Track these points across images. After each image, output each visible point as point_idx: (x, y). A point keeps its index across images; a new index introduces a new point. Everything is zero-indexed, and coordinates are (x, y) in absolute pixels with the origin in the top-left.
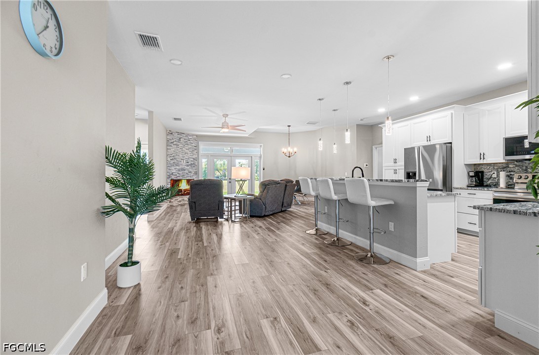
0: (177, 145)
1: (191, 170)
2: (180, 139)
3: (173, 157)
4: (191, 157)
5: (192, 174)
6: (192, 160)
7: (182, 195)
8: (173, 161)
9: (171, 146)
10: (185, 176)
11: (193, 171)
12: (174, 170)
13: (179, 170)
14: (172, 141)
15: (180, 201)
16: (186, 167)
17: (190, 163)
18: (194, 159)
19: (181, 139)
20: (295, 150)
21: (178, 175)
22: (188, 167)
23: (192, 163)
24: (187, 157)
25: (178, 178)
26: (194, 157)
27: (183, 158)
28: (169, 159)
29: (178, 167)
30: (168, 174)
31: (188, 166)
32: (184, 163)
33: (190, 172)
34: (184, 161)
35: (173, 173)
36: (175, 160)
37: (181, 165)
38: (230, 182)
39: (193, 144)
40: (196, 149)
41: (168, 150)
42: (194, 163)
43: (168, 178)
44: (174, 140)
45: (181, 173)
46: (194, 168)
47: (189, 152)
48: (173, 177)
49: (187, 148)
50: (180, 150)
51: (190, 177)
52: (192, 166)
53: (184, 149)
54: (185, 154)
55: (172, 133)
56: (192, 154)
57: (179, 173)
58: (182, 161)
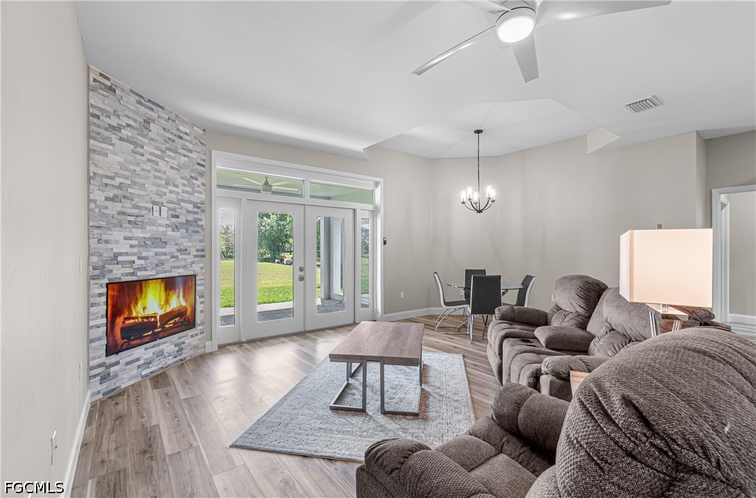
0: (135, 144)
1: (186, 243)
2: (147, 122)
3: (120, 187)
4: (186, 196)
5: (190, 258)
6: (190, 207)
7: (155, 337)
8: (118, 207)
9: (105, 140)
10: (167, 266)
11: (192, 245)
12: (119, 242)
13: (143, 243)
14: (114, 121)
15: (148, 363)
16: (170, 233)
17: (182, 219)
18: (195, 206)
19: (152, 126)
20: (491, 192)
21: (139, 262)
22: (177, 234)
23: (190, 218)
24: (173, 197)
25: (141, 275)
26: (197, 198)
27: (158, 199)
28: (99, 196)
29: (138, 233)
30: (95, 259)
31: (176, 228)
32: (160, 221)
33: (184, 251)
34: (164, 210)
35: (116, 256)
36: (128, 204)
37: (153, 223)
38: (302, 279)
39: (194, 155)
40: (201, 174)
42: (196, 220)
43: (94, 278)
44: (124, 121)
45: (150, 253)
46: (195, 237)
47: (180, 181)
48: (120, 273)
49: (174, 163)
50: (148, 166)
51: (185, 267)
52: (192, 228)
53: (162, 165)
54: (167, 184)
55: (112, 89)
56: (189, 189)
57: (144, 254)
58: (156, 208)
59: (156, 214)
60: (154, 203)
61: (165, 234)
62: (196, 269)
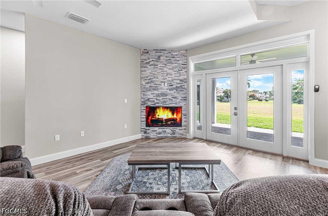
0: (155, 65)
1: (176, 95)
2: (159, 57)
3: (150, 79)
4: (176, 78)
5: (178, 101)
6: (178, 81)
7: (162, 126)
8: (149, 85)
9: (146, 67)
10: (167, 103)
11: (180, 96)
12: (150, 95)
13: (158, 95)
14: (148, 61)
15: (160, 133)
16: (168, 91)
17: (174, 86)
18: (181, 80)
19: (161, 58)
21: (156, 101)
22: (172, 92)
23: (179, 85)
24: (170, 79)
25: (157, 105)
26: (182, 77)
27: (163, 81)
28: (144, 83)
29: (156, 92)
30: (142, 100)
31: (171, 90)
32: (164, 88)
33: (175, 98)
34: (166, 84)
35: (149, 99)
36: (152, 84)
37: (161, 89)
38: (236, 114)
39: (180, 62)
40: (184, 68)
41: (143, 72)
42: (181, 86)
43: (142, 105)
44: (151, 60)
45: (161, 98)
46: (181, 92)
47: (173, 73)
48: (150, 104)
49: (171, 67)
50: (160, 71)
51: (176, 103)
52: (179, 89)
53: (165, 69)
54: (167, 75)
55: (148, 52)
56: (178, 75)
57: (158, 99)
58: (163, 84)
59: (163, 86)
60: (162, 82)
61: (166, 92)
62: (182, 104)
